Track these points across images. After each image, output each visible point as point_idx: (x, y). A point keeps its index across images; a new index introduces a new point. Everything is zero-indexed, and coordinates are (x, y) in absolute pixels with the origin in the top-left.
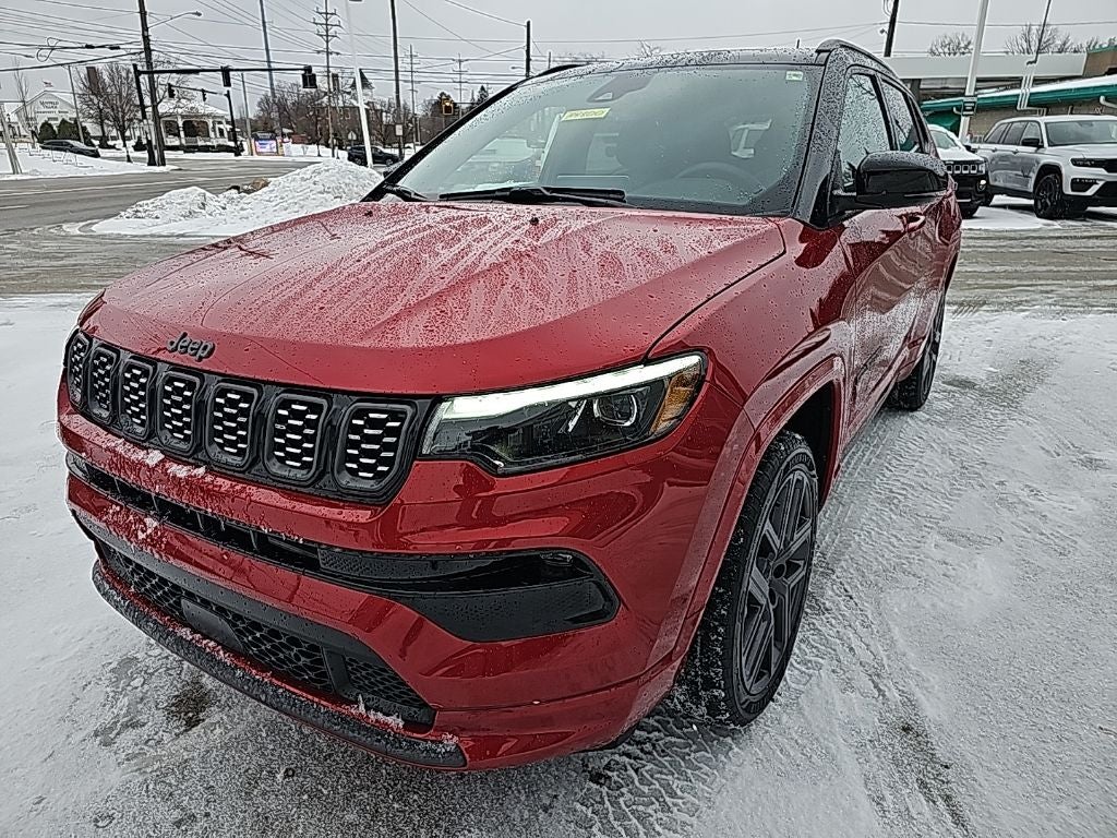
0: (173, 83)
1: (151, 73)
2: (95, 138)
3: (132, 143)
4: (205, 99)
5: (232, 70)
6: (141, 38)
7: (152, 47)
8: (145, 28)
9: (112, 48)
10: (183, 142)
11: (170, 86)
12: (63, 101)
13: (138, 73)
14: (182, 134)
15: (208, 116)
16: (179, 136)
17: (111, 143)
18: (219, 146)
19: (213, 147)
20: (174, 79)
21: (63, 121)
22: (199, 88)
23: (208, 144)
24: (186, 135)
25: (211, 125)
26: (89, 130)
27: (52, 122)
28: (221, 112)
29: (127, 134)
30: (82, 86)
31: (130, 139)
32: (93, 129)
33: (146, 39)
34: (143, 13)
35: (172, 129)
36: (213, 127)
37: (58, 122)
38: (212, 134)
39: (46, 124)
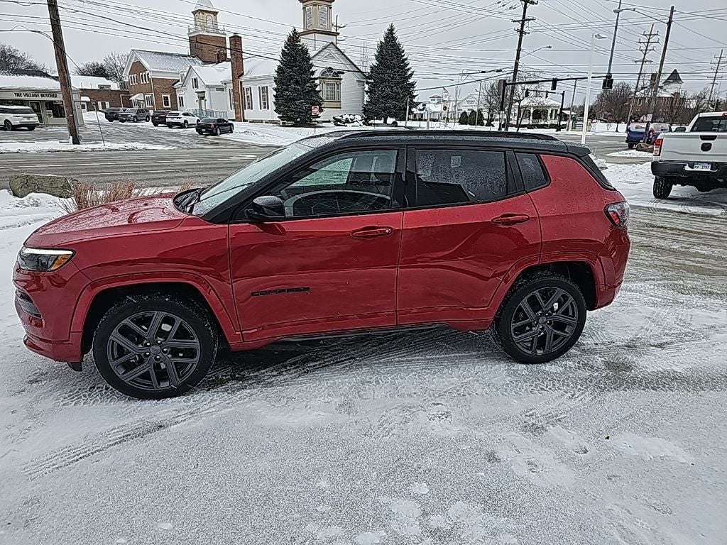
1: (514, 84)
2: (486, 119)
4: (547, 96)
5: (559, 80)
6: (513, 65)
7: (518, 69)
8: (518, 58)
9: (498, 71)
10: (531, 122)
11: (528, 90)
13: (505, 84)
14: (531, 117)
15: (549, 107)
16: (529, 119)
18: (551, 125)
19: (547, 125)
20: (530, 87)
21: (473, 111)
22: (545, 90)
23: (546, 123)
24: (533, 118)
25: (550, 112)
26: (484, 116)
27: (467, 111)
28: (557, 104)
33: (517, 64)
34: (519, 50)
35: (527, 115)
36: (551, 114)
37: (470, 111)
38: (549, 117)
39: (465, 112)
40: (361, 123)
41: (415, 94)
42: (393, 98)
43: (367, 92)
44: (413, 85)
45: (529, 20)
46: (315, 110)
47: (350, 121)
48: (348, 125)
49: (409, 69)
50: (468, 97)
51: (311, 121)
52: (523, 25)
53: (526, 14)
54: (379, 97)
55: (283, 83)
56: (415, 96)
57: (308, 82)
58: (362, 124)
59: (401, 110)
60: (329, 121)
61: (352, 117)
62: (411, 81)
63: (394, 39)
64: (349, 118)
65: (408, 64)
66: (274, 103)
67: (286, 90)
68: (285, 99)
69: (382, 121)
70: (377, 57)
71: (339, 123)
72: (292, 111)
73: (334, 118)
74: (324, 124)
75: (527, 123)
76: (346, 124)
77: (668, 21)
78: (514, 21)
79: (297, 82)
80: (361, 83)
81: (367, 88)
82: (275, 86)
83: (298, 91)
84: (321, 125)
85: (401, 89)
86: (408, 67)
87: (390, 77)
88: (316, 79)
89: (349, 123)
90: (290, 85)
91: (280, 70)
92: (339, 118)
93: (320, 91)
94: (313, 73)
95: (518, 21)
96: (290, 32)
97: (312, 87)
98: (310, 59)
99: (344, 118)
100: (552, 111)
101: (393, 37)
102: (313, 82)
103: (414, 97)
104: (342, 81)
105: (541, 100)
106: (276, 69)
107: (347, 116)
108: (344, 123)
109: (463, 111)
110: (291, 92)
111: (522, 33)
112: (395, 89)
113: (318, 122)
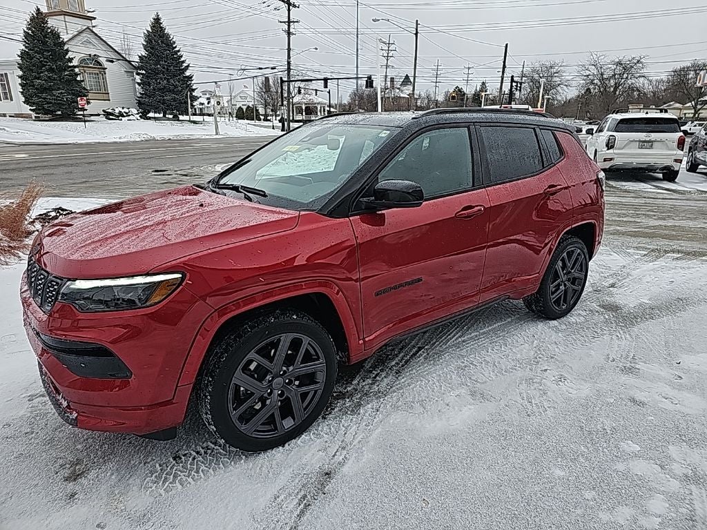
0: (301, 86)
1: (289, 81)
2: (262, 115)
3: (279, 118)
4: (316, 94)
5: (329, 79)
6: (286, 63)
7: (291, 67)
8: (289, 57)
9: (273, 68)
10: (304, 117)
11: (299, 87)
12: (249, 95)
13: (282, 82)
14: (304, 113)
15: (318, 103)
16: (302, 114)
17: (269, 118)
20: (302, 85)
21: (249, 107)
22: (314, 88)
24: (306, 114)
25: (319, 109)
26: (260, 111)
27: (243, 107)
28: (325, 101)
29: (278, 113)
30: (258, 88)
31: (279, 115)
32: (261, 111)
33: (289, 63)
34: (289, 50)
35: (300, 111)
36: (321, 110)
37: (246, 107)
38: (319, 113)
39: (240, 107)
40: (138, 116)
41: (194, 87)
42: (170, 91)
43: (139, 84)
44: (190, 78)
45: (294, 22)
46: (81, 102)
47: (125, 115)
48: (123, 119)
49: (183, 62)
50: (240, 93)
51: (75, 114)
52: (289, 26)
53: (291, 16)
54: (154, 89)
55: (32, 70)
56: (195, 89)
57: (65, 70)
58: (139, 118)
59: (182, 103)
60: (99, 115)
61: (127, 111)
62: (188, 73)
63: (162, 29)
64: (123, 111)
65: (182, 56)
66: (22, 93)
67: (38, 79)
68: (37, 89)
69: (161, 115)
70: (145, 47)
71: (111, 117)
72: (48, 103)
73: (104, 111)
74: (92, 118)
75: (301, 119)
76: (120, 118)
77: (415, 32)
78: (281, 22)
79: (51, 70)
80: (129, 74)
81: (138, 79)
82: (21, 73)
83: (54, 80)
84: (88, 119)
85: (179, 82)
86: (182, 59)
87: (164, 68)
88: (75, 67)
89: (124, 116)
90: (42, 72)
91: (23, 55)
92: (110, 111)
93: (83, 81)
94: (70, 60)
95: (284, 22)
96: (33, 11)
97: (72, 76)
98: (64, 44)
99: (117, 111)
100: (321, 107)
101: (161, 28)
102: (72, 70)
103: (193, 90)
104: (106, 71)
105: (311, 98)
106: (19, 53)
107: (121, 110)
108: (118, 117)
109: (238, 106)
110: (46, 81)
111: (289, 33)
112: (172, 81)
113: (84, 115)
